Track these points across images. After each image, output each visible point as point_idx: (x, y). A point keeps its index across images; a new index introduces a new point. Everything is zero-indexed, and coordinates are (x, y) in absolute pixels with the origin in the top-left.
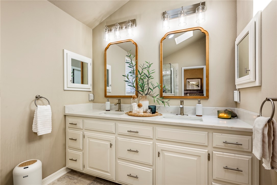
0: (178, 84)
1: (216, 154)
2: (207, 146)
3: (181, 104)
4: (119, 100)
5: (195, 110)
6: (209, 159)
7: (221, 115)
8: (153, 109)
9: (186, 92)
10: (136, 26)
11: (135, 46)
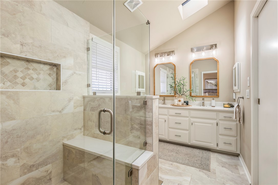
0: (198, 85)
1: (220, 122)
2: (216, 119)
3: (203, 100)
4: (164, 98)
5: (211, 104)
6: (217, 125)
7: (225, 106)
8: (187, 103)
9: (205, 91)
10: (174, 55)
11: (174, 66)
